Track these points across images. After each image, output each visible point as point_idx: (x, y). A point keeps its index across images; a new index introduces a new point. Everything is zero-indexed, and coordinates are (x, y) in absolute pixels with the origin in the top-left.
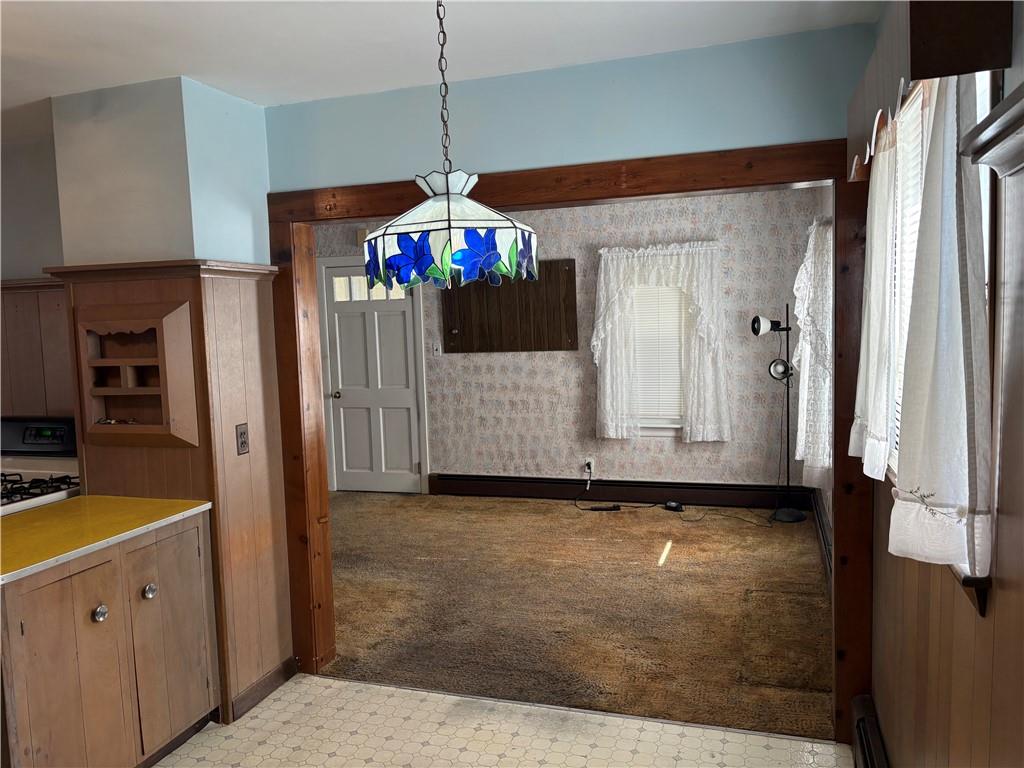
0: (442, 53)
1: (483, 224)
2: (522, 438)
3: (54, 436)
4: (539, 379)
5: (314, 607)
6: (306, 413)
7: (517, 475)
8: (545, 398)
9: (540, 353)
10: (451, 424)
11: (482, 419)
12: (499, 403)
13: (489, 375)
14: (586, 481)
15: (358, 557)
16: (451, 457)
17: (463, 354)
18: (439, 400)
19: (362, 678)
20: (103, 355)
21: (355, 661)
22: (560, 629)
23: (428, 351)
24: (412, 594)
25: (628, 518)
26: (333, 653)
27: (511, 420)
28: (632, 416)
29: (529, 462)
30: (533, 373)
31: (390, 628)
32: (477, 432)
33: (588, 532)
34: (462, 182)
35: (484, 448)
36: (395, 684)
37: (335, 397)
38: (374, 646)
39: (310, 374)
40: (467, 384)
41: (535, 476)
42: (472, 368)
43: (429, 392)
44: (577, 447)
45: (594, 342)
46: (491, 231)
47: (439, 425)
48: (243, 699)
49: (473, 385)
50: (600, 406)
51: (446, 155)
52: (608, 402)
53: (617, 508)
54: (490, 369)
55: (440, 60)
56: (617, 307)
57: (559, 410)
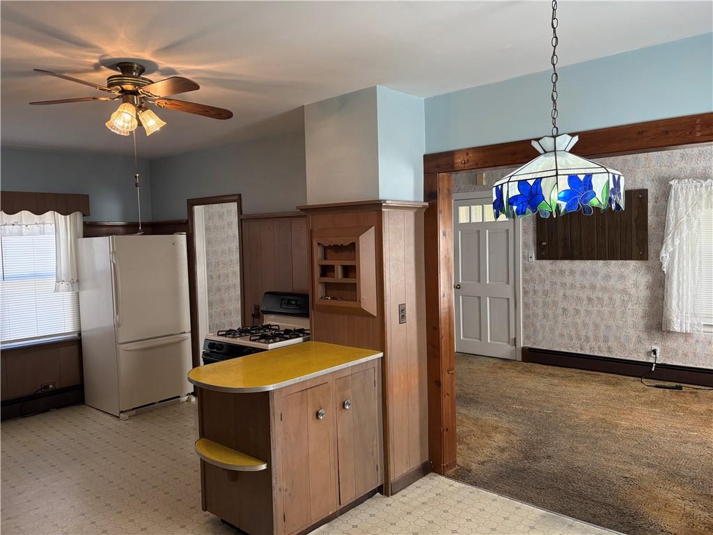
0: (554, 52)
1: (583, 171)
2: (596, 326)
3: (297, 305)
4: (612, 282)
5: (444, 430)
6: (442, 299)
7: (592, 354)
8: (617, 297)
9: (614, 262)
10: (540, 312)
11: (564, 310)
12: (579, 299)
13: (572, 276)
14: (652, 364)
15: (471, 399)
16: (540, 336)
17: (551, 261)
18: (531, 293)
19: (474, 484)
20: (325, 258)
21: (470, 471)
22: (627, 475)
23: (524, 257)
24: (510, 431)
25: (689, 397)
26: (454, 463)
27: (588, 312)
28: (696, 315)
29: (602, 345)
30: (607, 277)
31: (493, 452)
32: (560, 319)
33: (653, 404)
34: (566, 142)
35: (565, 332)
36: (498, 492)
37: (457, 288)
38: (483, 463)
39: (446, 273)
40: (553, 284)
41: (606, 356)
42: (558, 271)
43: (524, 288)
44: (644, 336)
45: (663, 254)
46: (589, 176)
47: (531, 312)
48: (397, 483)
49: (559, 284)
50: (666, 305)
51: (554, 124)
52: (674, 303)
53: (680, 388)
54: (572, 272)
55: (553, 57)
56: (685, 226)
57: (630, 306)
